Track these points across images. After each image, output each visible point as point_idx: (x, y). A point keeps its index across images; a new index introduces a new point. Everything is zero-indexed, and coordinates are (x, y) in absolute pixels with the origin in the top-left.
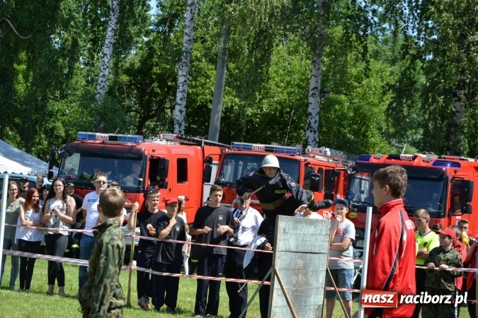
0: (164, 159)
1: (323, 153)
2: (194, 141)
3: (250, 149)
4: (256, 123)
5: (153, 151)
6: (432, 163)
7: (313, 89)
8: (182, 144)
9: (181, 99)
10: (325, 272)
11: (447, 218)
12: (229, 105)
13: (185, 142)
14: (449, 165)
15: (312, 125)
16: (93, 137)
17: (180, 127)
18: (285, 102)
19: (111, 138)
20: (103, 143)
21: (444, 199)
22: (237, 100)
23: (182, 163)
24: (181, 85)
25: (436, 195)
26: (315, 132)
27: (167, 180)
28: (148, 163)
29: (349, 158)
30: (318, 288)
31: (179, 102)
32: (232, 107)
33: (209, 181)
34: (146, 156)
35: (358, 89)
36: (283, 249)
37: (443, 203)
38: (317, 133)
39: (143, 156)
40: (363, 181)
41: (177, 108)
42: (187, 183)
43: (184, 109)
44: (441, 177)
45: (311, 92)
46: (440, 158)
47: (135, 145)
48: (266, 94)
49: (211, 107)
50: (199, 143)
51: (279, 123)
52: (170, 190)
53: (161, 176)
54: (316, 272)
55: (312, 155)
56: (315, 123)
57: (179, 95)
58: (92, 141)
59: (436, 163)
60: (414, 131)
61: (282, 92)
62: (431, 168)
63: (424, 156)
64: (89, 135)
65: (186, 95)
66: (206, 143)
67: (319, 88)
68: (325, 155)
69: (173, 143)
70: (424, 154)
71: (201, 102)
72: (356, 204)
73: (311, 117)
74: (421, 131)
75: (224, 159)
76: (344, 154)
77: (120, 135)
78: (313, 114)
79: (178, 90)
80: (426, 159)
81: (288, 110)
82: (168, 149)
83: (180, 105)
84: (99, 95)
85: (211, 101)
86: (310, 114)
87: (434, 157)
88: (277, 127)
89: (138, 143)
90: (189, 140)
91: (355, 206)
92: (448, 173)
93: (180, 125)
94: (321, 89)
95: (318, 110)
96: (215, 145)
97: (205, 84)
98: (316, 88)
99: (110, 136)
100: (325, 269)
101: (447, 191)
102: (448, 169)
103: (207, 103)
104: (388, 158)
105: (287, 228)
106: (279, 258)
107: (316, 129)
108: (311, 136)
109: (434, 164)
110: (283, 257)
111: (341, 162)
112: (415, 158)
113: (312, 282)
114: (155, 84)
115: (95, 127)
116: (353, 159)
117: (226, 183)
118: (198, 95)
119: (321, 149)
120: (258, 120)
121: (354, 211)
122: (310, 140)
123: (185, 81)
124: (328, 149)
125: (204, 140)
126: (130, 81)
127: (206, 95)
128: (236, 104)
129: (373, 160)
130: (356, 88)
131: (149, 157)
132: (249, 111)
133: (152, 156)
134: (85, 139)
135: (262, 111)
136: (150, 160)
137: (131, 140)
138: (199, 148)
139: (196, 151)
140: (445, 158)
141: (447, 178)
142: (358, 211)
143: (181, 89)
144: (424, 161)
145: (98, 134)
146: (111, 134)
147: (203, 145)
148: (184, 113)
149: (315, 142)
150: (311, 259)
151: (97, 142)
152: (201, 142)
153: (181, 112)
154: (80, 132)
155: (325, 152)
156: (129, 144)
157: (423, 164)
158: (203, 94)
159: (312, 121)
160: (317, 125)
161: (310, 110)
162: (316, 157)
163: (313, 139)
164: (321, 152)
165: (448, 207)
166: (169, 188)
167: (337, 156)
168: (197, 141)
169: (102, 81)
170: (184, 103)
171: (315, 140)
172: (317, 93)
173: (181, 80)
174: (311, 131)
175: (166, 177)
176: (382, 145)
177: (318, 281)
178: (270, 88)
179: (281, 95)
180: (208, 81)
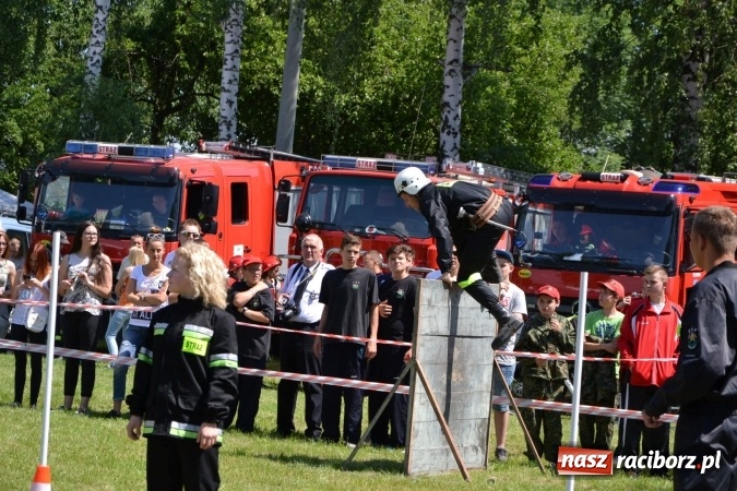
0: (210, 184)
1: (471, 172)
2: (257, 153)
3: (353, 166)
4: (353, 118)
5: (193, 171)
6: (653, 186)
7: (451, 63)
8: (237, 158)
9: (230, 82)
10: (491, 367)
11: (678, 276)
12: (308, 88)
13: (242, 155)
14: (680, 189)
15: (451, 122)
16: (92, 150)
17: (228, 129)
18: (401, 83)
19: (122, 151)
20: (109, 159)
21: (673, 245)
22: (320, 80)
23: (240, 191)
24: (229, 57)
25: (660, 239)
26: (455, 134)
27: (214, 219)
28: (185, 191)
29: (513, 179)
30: (481, 392)
31: (226, 86)
32: (312, 92)
33: (286, 221)
34: (181, 181)
35: (523, 59)
36: (428, 331)
37: (672, 251)
38: (459, 136)
39: (176, 181)
40: (537, 216)
41: (224, 96)
42: (247, 223)
43: (235, 99)
44: (668, 209)
45: (448, 68)
46: (664, 177)
47: (161, 161)
48: (369, 68)
49: (276, 92)
50: (265, 157)
51: (391, 119)
52: (220, 236)
53: (205, 213)
54: (478, 367)
55: (453, 174)
56: (455, 119)
57: (226, 76)
58: (90, 156)
59: (659, 186)
60: (615, 125)
61: (395, 66)
62: (651, 194)
63: (639, 174)
64: (86, 146)
65: (237, 75)
66: (276, 157)
67: (461, 61)
68: (475, 174)
69: (219, 157)
70: (638, 170)
71: (260, 84)
72: (529, 255)
73: (448, 109)
74: (628, 125)
75: (310, 182)
76: (506, 171)
77: (138, 146)
78: (452, 105)
79: (225, 67)
80: (642, 178)
81: (408, 96)
82: (217, 168)
83: (229, 91)
84: (90, 76)
85: (276, 83)
86: (447, 104)
87: (656, 176)
88: (387, 124)
89: (168, 159)
90: (249, 152)
91: (527, 259)
92: (680, 203)
93: (229, 125)
94: (464, 63)
95: (460, 97)
96: (290, 159)
97: (266, 53)
98: (456, 61)
99: (120, 148)
100: (492, 362)
101: (677, 231)
102: (678, 195)
103: (269, 87)
104: (580, 179)
105: (433, 299)
106: (422, 345)
107: (457, 130)
108: (449, 141)
109: (656, 188)
110: (428, 345)
111: (501, 185)
112: (624, 178)
113: (471, 383)
114: (181, 55)
115: (85, 130)
116: (520, 180)
117: (314, 223)
118: (253, 73)
119: (469, 164)
120: (356, 113)
121: (526, 267)
122: (448, 148)
123: (236, 51)
124: (480, 165)
125: (273, 152)
126: (138, 49)
127: (267, 73)
128: (319, 87)
129: (555, 183)
130: (520, 56)
131: (186, 182)
132: (342, 99)
133: (191, 181)
134: (77, 153)
135: (362, 98)
136: (188, 187)
137: (155, 153)
138: (267, 164)
139: (261, 169)
140: (673, 177)
141: (678, 210)
142: (533, 267)
143: (229, 64)
144: (639, 183)
145: (100, 144)
146: (121, 145)
147: (272, 159)
148: (235, 106)
149: (456, 151)
150: (470, 346)
151: (98, 157)
152: (269, 154)
153: (230, 102)
154: (70, 142)
155: (476, 169)
156: (153, 161)
157: (639, 189)
158: (263, 70)
159: (451, 117)
160: (458, 122)
161: (446, 98)
162: (460, 176)
163: (452, 146)
164: (469, 169)
165: (680, 258)
166: (218, 232)
167: (494, 175)
168: (262, 153)
169: (94, 53)
170: (235, 88)
171: (455, 147)
172: (458, 69)
173: (229, 48)
174: (449, 133)
175: (215, 214)
176: (564, 152)
177: (481, 382)
178: (375, 59)
179: (394, 70)
180: (271, 48)
